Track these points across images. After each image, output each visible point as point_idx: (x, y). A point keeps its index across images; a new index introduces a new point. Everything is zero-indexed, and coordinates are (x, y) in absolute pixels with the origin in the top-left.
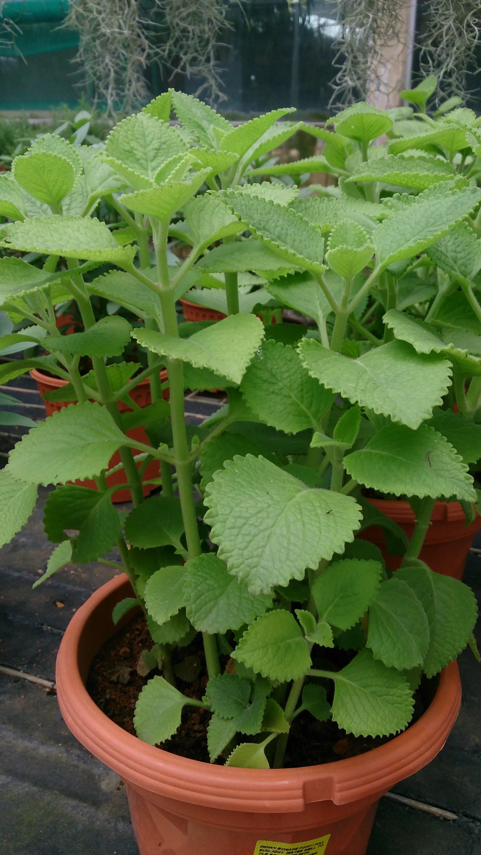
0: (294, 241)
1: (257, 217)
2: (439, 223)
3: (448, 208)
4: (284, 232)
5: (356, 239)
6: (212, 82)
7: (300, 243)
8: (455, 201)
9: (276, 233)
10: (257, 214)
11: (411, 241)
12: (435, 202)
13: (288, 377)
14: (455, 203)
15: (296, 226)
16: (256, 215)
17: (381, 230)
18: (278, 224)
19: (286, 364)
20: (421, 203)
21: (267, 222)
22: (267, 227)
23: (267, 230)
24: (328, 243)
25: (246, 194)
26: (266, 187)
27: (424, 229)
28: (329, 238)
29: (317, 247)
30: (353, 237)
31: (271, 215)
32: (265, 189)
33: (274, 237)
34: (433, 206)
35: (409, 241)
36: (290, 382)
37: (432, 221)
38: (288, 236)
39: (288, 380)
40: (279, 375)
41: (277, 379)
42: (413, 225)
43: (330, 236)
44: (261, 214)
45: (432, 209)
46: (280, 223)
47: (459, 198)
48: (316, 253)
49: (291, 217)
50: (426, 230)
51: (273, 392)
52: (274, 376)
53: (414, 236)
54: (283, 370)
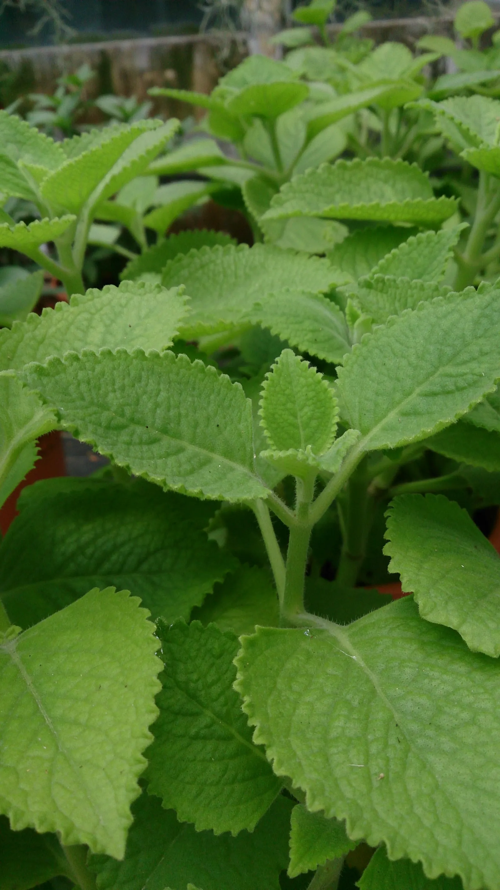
0: (196, 425)
1: (114, 399)
2: (464, 356)
3: (477, 323)
4: (172, 413)
5: (311, 394)
6: (54, 14)
7: (207, 426)
8: (486, 307)
9: (159, 422)
10: (114, 391)
11: (414, 395)
12: (445, 308)
13: (219, 695)
14: (487, 312)
15: (194, 389)
16: (111, 395)
17: (352, 367)
18: (159, 399)
19: (212, 665)
20: (420, 309)
21: (137, 403)
22: (138, 416)
23: (138, 423)
24: (261, 412)
25: (85, 354)
26: (127, 291)
27: (437, 368)
28: (261, 402)
29: (239, 422)
30: (304, 389)
31: (143, 383)
32: (127, 295)
33: (155, 433)
34: (445, 317)
35: (410, 394)
36: (226, 704)
37: (448, 351)
38: (183, 421)
39: (222, 699)
40: (203, 693)
41: (201, 703)
42: (413, 359)
43: (262, 397)
44: (123, 388)
45: (445, 323)
46: (163, 394)
47: (494, 300)
48: (240, 435)
49: (183, 371)
50: (441, 370)
51: (196, 737)
52: (193, 696)
53: (419, 384)
54: (209, 679)
